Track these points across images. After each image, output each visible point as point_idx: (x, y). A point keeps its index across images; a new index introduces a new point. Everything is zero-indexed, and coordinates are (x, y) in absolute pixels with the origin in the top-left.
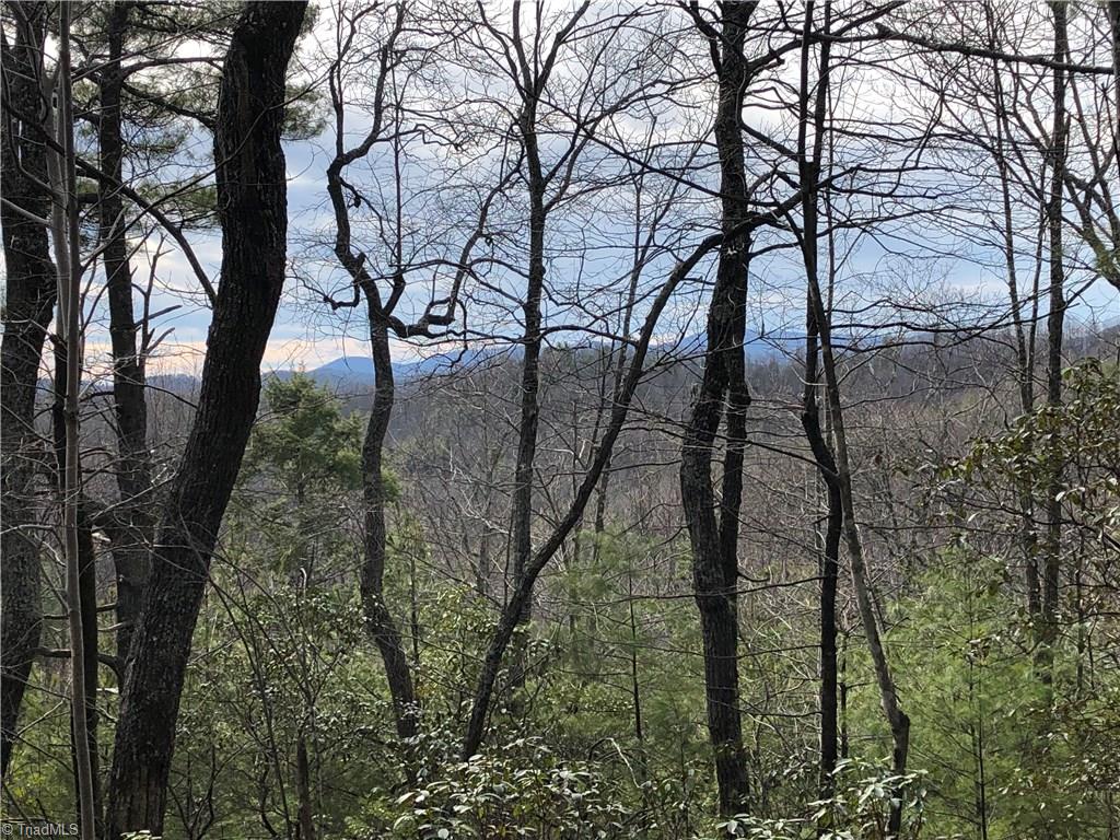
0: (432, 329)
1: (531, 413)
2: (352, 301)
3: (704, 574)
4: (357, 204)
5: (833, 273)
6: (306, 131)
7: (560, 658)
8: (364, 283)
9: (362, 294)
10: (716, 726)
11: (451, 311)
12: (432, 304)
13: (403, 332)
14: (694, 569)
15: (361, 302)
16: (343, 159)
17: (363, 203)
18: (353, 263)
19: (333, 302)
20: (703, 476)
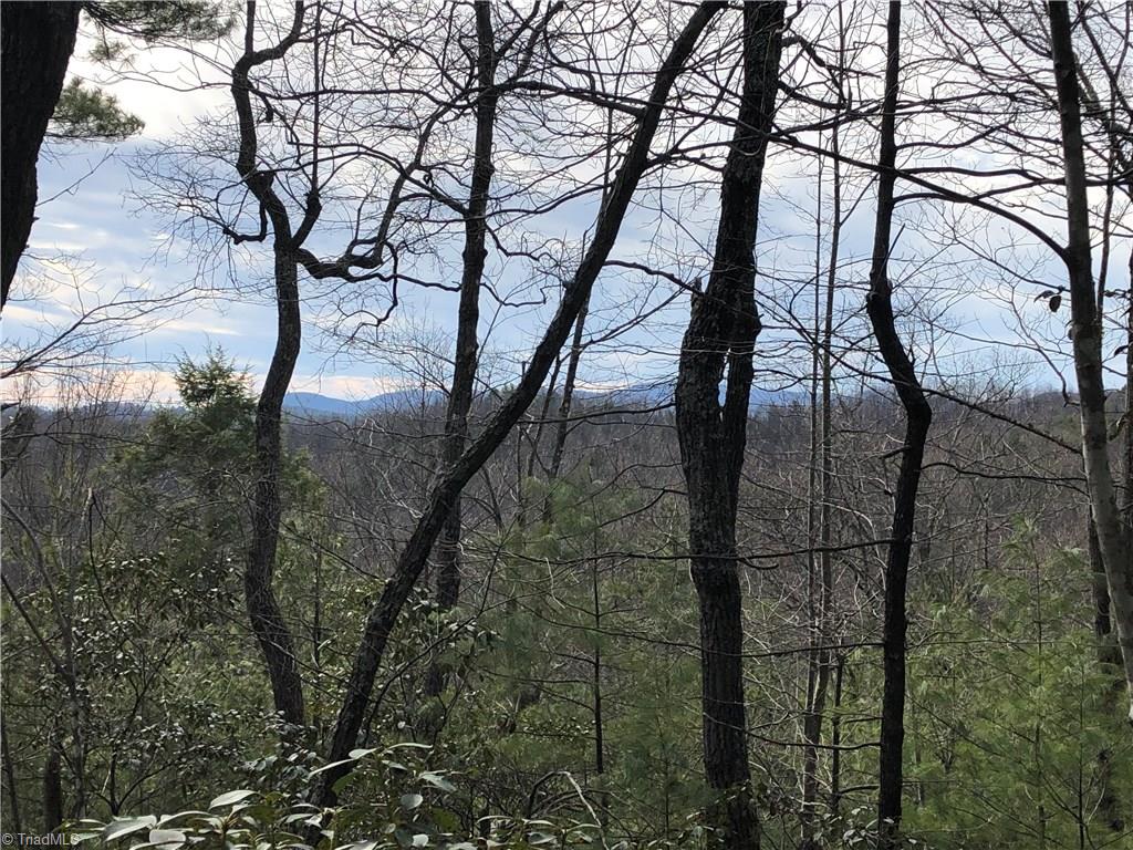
0: (354, 271)
1: (467, 351)
2: (258, 234)
3: (706, 537)
4: (269, 119)
5: (838, 225)
6: (214, 31)
7: (492, 649)
8: (272, 207)
9: (270, 227)
10: (716, 761)
11: (378, 251)
12: (355, 242)
13: (319, 270)
14: (692, 531)
15: (267, 237)
16: (251, 58)
17: (276, 117)
18: (259, 184)
19: (234, 235)
20: (709, 399)
